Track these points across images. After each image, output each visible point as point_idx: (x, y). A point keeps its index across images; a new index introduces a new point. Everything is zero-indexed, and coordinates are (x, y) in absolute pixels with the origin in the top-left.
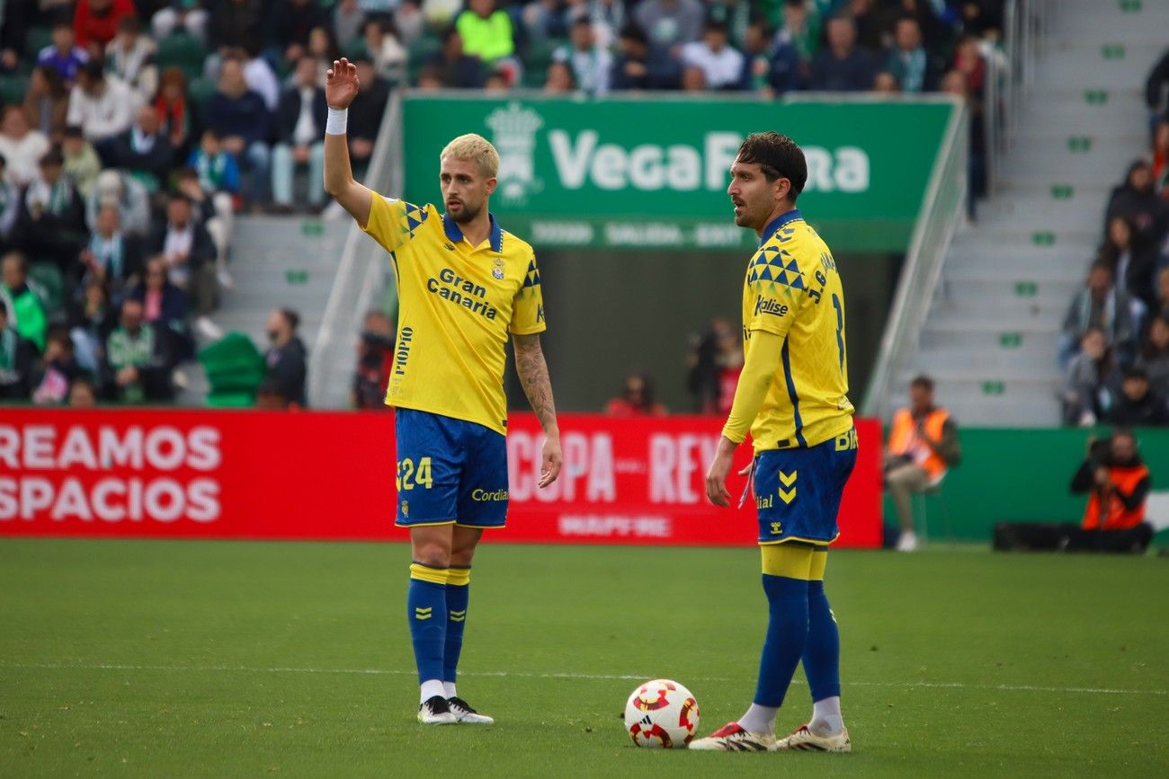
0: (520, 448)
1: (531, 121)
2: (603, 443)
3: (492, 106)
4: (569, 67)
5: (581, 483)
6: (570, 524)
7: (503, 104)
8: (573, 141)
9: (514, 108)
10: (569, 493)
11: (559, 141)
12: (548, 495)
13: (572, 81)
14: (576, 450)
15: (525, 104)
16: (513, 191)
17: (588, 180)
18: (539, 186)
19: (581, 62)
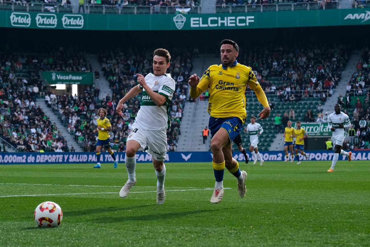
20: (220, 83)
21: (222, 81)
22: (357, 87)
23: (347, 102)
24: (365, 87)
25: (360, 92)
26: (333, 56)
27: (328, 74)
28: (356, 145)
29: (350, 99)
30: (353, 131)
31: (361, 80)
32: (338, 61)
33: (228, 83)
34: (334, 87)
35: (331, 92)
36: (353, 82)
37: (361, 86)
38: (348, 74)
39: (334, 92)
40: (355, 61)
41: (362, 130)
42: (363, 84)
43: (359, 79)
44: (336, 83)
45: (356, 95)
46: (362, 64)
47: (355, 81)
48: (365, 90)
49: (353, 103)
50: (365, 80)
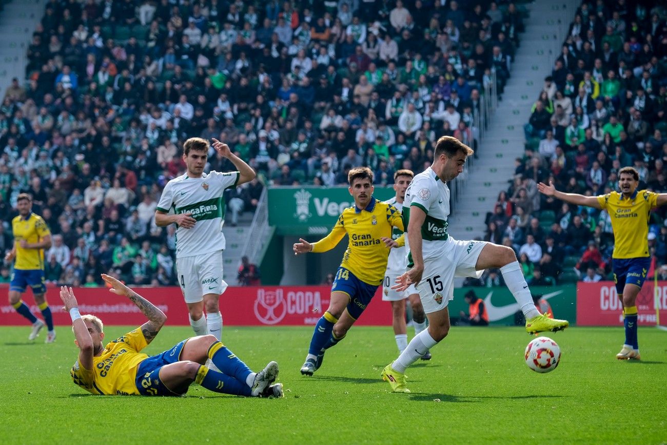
0: (291, 297)
1: (308, 195)
2: (317, 295)
3: (295, 191)
4: (320, 179)
5: (311, 307)
6: (307, 321)
7: (299, 190)
8: (321, 202)
9: (303, 191)
10: (307, 311)
11: (317, 201)
12: (300, 312)
13: (322, 183)
14: (309, 297)
15: (306, 190)
16: (303, 217)
17: (326, 213)
18: (310, 216)
19: (325, 176)
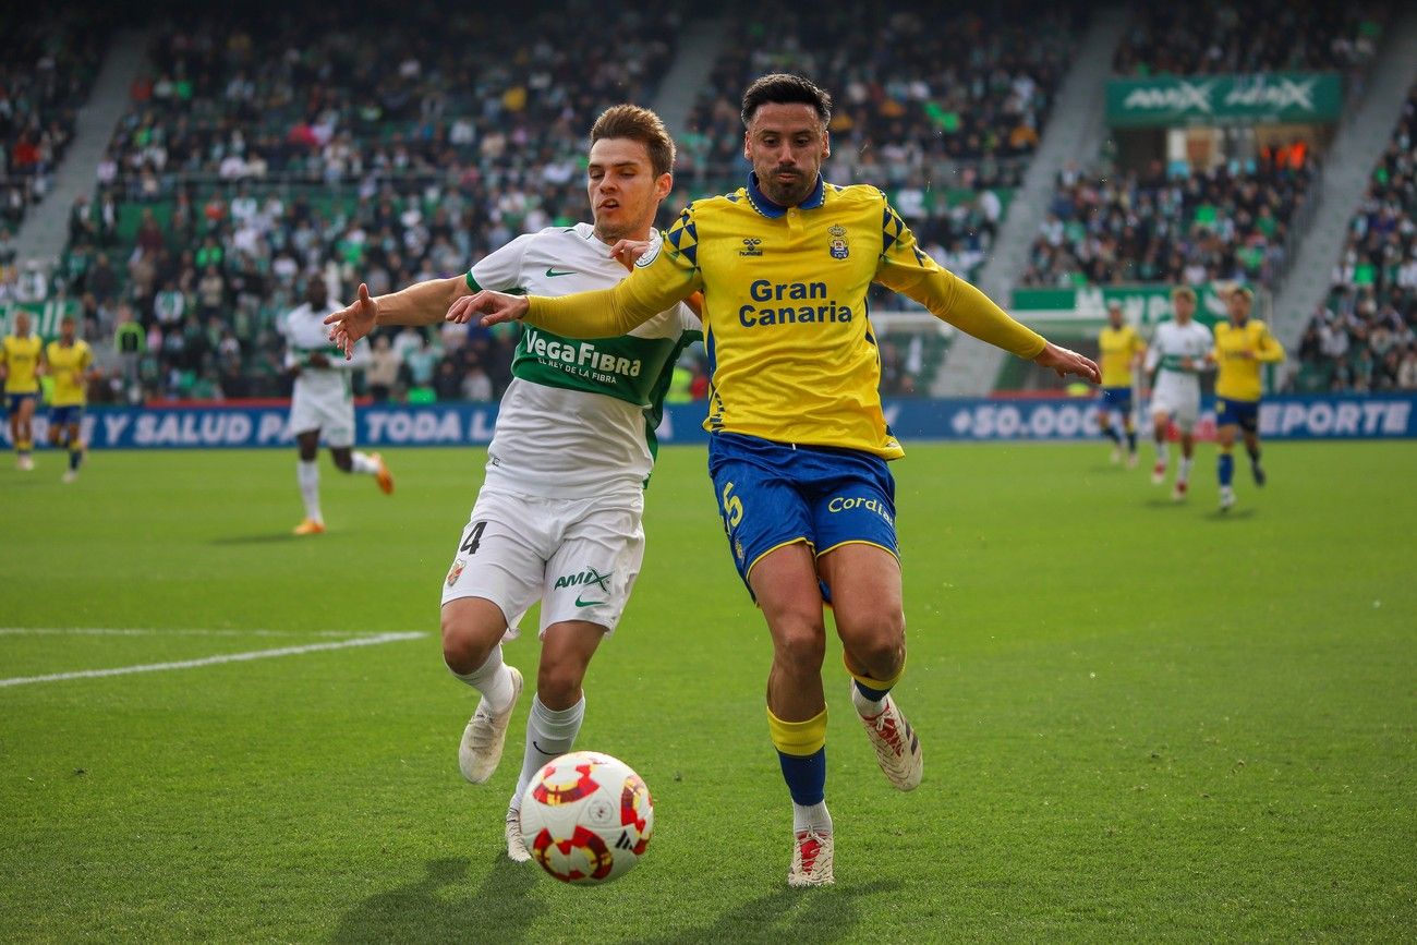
20: (760, 294)
21: (766, 283)
22: (137, 171)
23: (103, 224)
24: (168, 168)
25: (150, 185)
26: (39, 53)
27: (26, 120)
28: (150, 385)
29: (116, 215)
30: (135, 338)
31: (150, 143)
32: (62, 69)
33: (799, 291)
34: (50, 168)
35: (40, 185)
36: (122, 149)
37: (151, 166)
38: (100, 116)
39: (50, 188)
40: (124, 69)
41: (167, 329)
42: (160, 157)
43: (142, 137)
44: (59, 153)
45: (136, 199)
46: (152, 84)
47: (129, 147)
48: (169, 180)
49: (128, 229)
50: (166, 143)
